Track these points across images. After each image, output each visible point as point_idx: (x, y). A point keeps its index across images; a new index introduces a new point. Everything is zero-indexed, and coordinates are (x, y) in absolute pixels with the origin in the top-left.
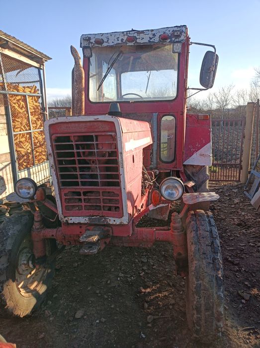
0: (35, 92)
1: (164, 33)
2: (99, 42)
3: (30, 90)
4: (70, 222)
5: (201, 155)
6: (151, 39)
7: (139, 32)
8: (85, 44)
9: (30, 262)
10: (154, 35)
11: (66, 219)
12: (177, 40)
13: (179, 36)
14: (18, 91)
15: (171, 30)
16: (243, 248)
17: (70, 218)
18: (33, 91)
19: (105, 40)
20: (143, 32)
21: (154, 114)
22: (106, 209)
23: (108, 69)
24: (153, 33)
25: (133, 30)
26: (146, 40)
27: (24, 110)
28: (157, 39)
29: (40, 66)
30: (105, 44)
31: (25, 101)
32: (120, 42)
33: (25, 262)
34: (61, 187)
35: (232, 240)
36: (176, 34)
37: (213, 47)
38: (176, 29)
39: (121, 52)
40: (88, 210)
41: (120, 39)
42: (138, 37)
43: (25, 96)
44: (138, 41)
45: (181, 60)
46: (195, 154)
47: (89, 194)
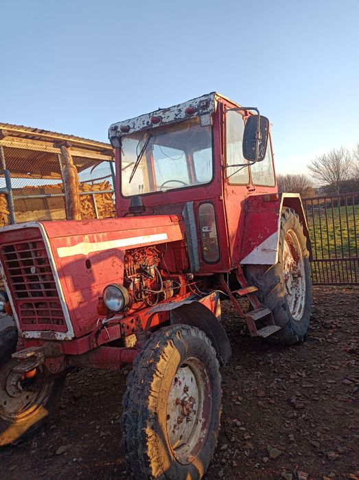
0: (106, 188)
1: (191, 106)
2: (126, 129)
3: (99, 187)
4: (27, 337)
5: (264, 250)
6: (176, 115)
7: (165, 111)
8: (113, 134)
9: (19, 384)
10: (180, 110)
11: (24, 333)
12: (206, 111)
13: (207, 106)
14: (83, 190)
15: (198, 100)
16: (329, 386)
17: (27, 332)
18: (103, 187)
19: (131, 126)
20: (169, 110)
21: (188, 203)
22: (55, 322)
23: (138, 157)
24: (179, 108)
25: (160, 109)
26: (172, 118)
27: (90, 210)
28: (183, 115)
29: (112, 159)
30: (131, 131)
31: (91, 200)
32: (145, 125)
33: (15, 383)
34: (16, 299)
35: (322, 373)
36: (202, 105)
37: (256, 109)
38: (204, 98)
39: (151, 136)
40: (42, 323)
41: (145, 122)
42: (163, 116)
43: (91, 195)
44: (163, 120)
45: (215, 133)
46: (255, 250)
47: (40, 306)
